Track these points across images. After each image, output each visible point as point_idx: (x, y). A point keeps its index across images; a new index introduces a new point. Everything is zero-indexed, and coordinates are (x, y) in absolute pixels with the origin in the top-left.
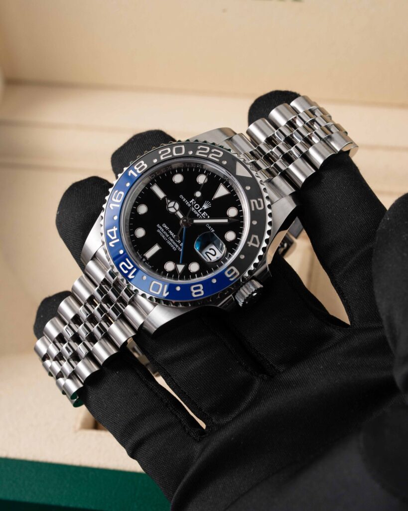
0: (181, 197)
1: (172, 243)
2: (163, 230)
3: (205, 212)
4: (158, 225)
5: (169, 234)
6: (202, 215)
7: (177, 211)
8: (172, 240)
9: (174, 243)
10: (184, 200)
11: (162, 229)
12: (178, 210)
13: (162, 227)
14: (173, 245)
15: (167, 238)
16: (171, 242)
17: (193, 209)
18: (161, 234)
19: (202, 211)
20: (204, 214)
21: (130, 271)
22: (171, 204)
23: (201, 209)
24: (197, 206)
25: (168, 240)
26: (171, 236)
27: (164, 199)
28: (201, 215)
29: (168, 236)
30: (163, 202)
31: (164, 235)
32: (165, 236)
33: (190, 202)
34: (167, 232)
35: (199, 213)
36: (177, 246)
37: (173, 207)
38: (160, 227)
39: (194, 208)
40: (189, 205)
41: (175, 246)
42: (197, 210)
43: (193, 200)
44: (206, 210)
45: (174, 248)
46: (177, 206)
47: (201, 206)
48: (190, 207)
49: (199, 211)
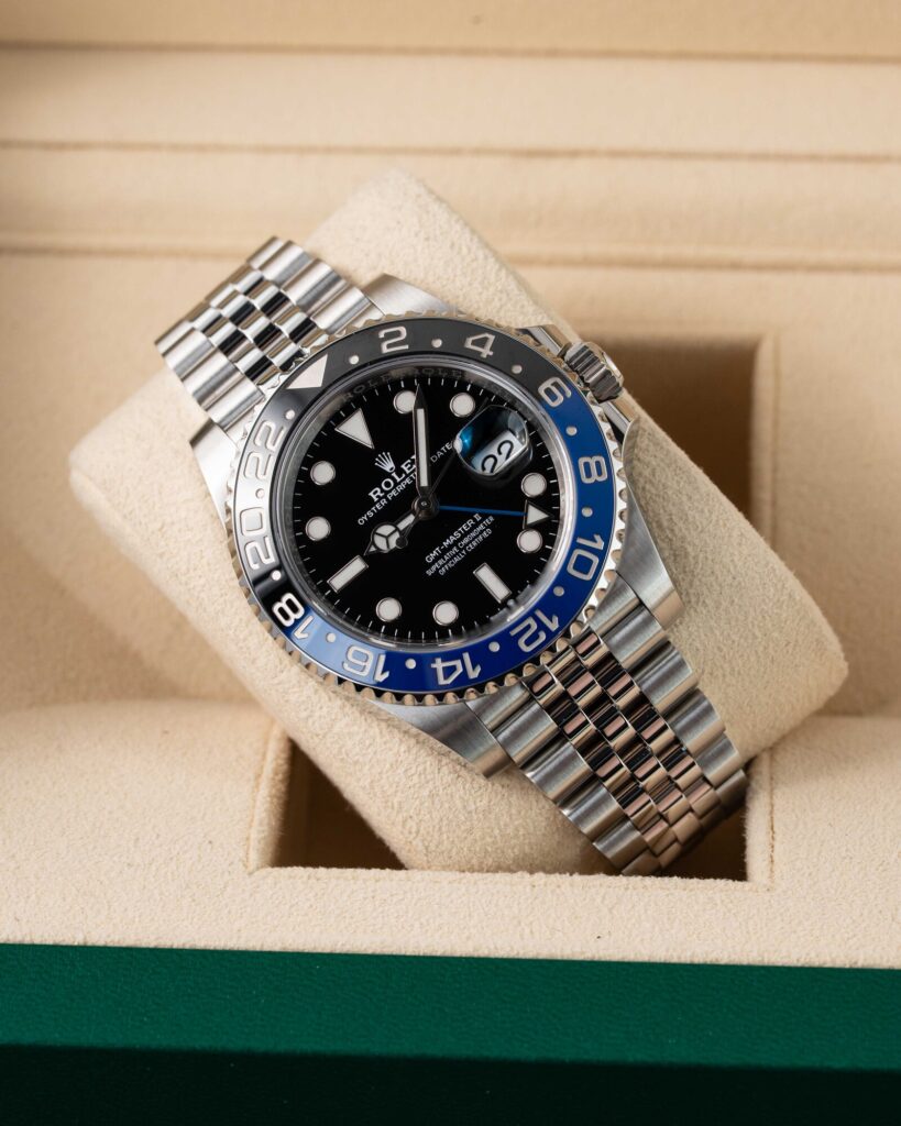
0: (362, 521)
1: (473, 539)
2: (441, 562)
3: (403, 466)
4: (429, 573)
5: (451, 547)
6: (408, 472)
7: (397, 529)
8: (466, 540)
9: (473, 534)
10: (370, 514)
11: (438, 563)
12: (395, 526)
13: (433, 563)
14: (477, 536)
15: (461, 550)
16: (470, 542)
17: (393, 493)
18: (450, 565)
19: (399, 472)
20: (405, 469)
21: (541, 626)
22: (380, 543)
23: (394, 475)
24: (388, 484)
25: (464, 548)
26: (455, 543)
27: (365, 559)
28: (407, 476)
29: (455, 549)
30: (375, 560)
31: (452, 558)
32: (455, 556)
33: (376, 500)
34: (445, 551)
35: (404, 479)
36: (481, 527)
37: (386, 538)
38: (434, 568)
39: (390, 491)
40: (384, 502)
41: (482, 532)
42: (396, 484)
43: (371, 494)
44: (398, 463)
45: (485, 533)
46: (386, 529)
47: (388, 475)
48: (387, 499)
49: (398, 480)
